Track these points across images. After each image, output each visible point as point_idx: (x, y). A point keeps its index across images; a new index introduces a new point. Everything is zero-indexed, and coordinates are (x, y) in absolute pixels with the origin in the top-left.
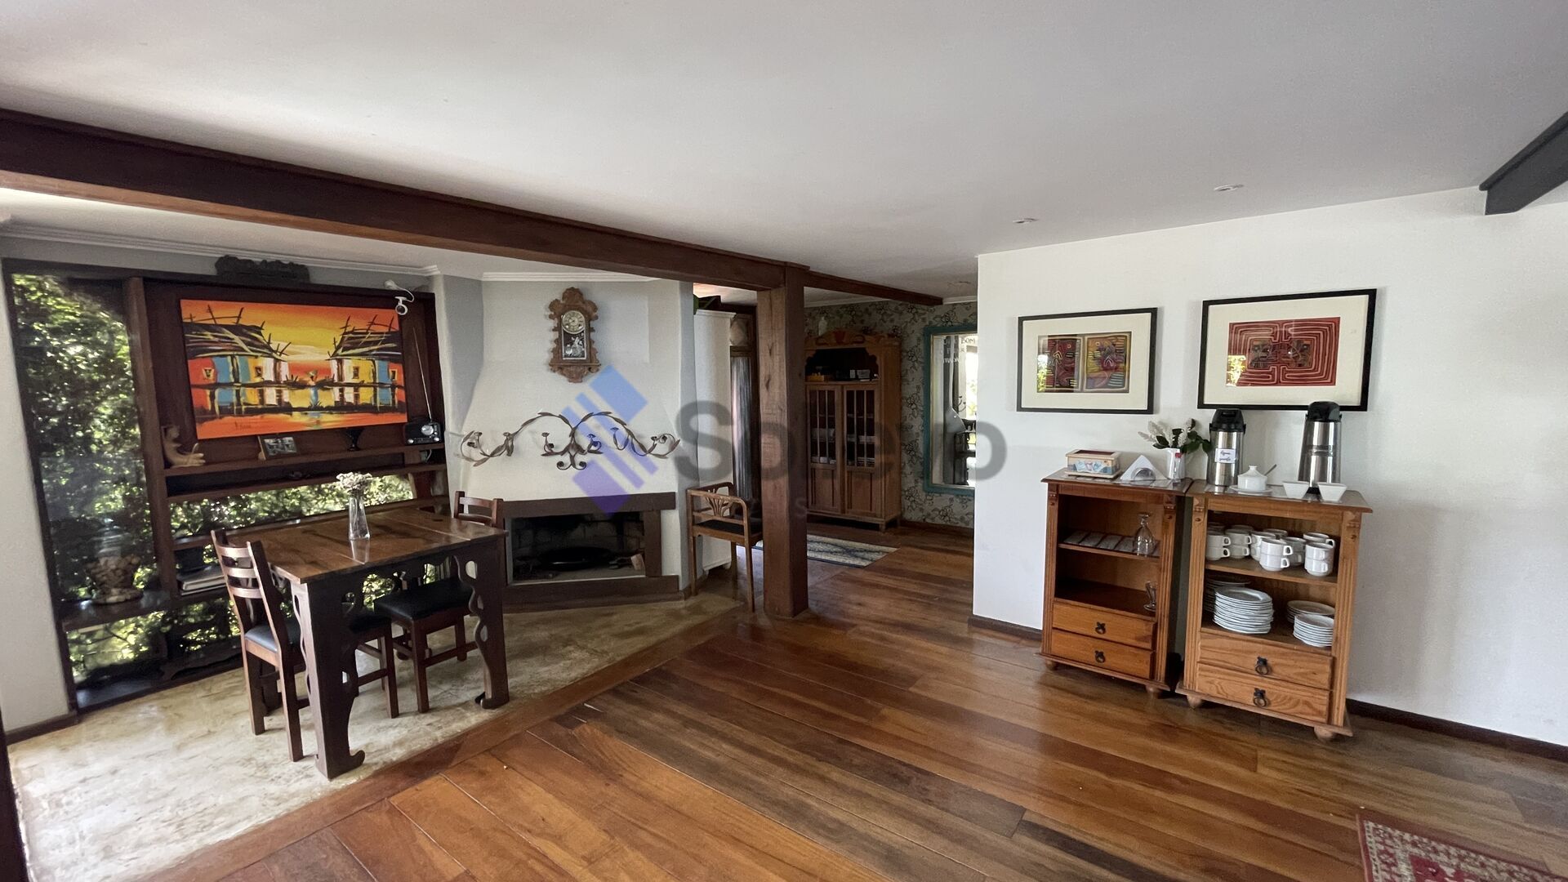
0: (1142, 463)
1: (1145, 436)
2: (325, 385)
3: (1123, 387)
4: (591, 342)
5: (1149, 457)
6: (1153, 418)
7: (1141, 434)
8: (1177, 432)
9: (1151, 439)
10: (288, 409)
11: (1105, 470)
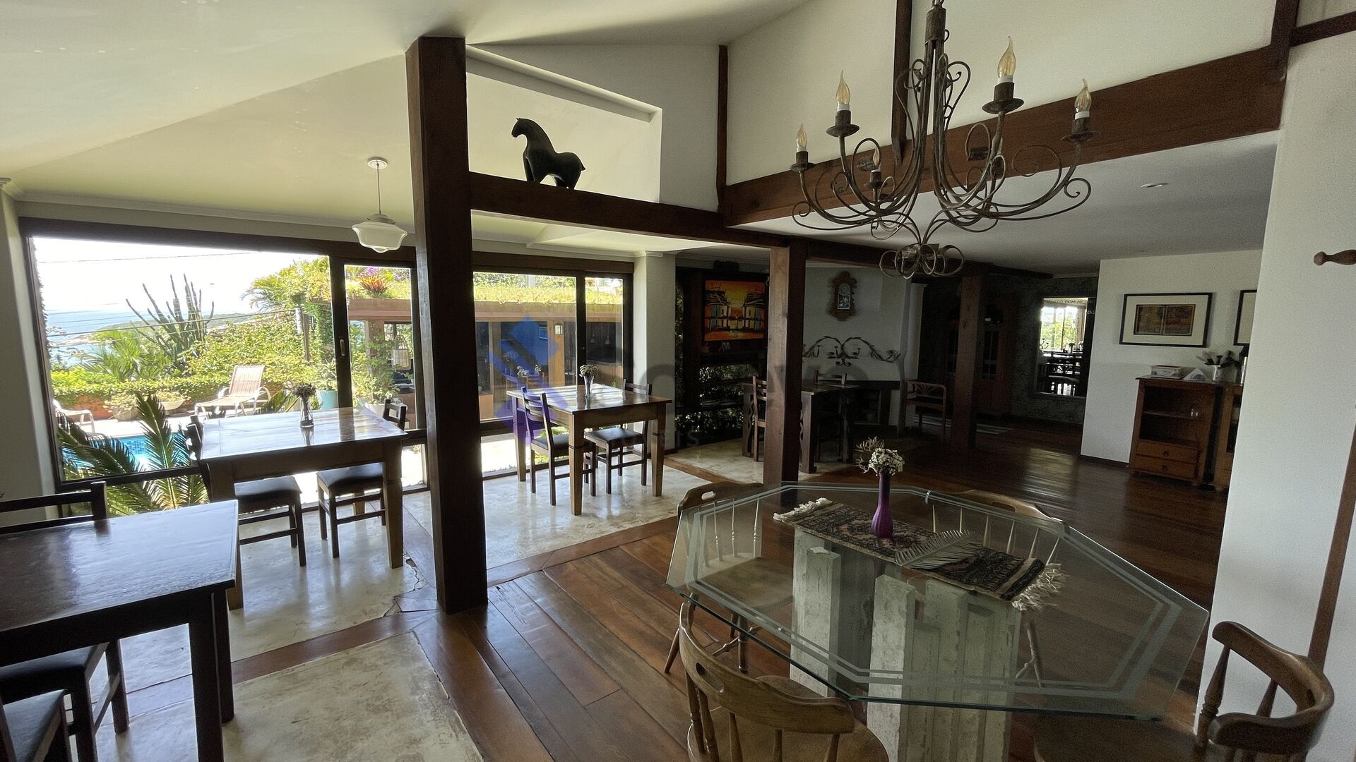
0: (1197, 372)
1: (1200, 358)
2: (741, 318)
3: (1188, 331)
4: (852, 300)
5: (1202, 370)
6: (1207, 350)
7: (1198, 357)
8: (1219, 357)
9: (1203, 360)
10: (728, 329)
11: (1174, 375)
